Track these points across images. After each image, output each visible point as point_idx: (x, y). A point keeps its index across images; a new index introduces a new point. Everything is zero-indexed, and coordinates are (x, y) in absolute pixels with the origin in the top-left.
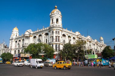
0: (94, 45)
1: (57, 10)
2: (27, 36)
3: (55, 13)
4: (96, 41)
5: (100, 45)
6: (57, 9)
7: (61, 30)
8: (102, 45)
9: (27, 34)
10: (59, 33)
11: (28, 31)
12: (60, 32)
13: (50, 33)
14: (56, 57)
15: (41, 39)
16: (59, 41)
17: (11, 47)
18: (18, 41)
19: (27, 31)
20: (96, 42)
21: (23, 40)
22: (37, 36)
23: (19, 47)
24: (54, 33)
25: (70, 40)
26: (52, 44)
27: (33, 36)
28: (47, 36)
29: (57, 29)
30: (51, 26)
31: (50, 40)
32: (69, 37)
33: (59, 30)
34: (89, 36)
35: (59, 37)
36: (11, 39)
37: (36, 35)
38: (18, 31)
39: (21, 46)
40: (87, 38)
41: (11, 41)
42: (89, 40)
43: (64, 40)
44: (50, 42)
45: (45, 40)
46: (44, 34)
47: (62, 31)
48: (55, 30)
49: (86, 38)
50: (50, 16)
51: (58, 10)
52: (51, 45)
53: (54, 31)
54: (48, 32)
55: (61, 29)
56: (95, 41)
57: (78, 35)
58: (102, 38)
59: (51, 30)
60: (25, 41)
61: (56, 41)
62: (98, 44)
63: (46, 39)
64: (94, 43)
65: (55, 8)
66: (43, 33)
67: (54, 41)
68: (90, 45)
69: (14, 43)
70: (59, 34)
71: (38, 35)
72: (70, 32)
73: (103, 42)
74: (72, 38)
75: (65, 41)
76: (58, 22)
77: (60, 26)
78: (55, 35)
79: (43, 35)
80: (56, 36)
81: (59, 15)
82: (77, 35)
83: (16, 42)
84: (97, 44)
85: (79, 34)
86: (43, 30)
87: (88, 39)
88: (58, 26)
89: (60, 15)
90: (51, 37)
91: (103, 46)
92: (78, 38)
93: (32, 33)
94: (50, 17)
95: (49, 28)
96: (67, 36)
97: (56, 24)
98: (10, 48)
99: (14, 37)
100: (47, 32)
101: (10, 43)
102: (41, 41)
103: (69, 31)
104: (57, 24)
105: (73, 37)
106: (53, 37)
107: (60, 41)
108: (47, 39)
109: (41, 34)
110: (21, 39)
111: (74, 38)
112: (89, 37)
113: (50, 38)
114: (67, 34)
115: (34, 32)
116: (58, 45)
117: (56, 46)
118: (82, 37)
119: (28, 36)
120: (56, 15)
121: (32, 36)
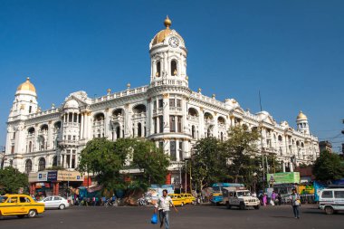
0: (280, 138)
1: (174, 33)
2: (73, 111)
3: (166, 42)
4: (285, 126)
5: (298, 139)
6: (171, 29)
7: (184, 97)
8: (303, 141)
9: (72, 105)
10: (179, 105)
11: (77, 95)
12: (184, 102)
13: (152, 106)
14: (173, 180)
15: (121, 124)
16: (180, 130)
17: (13, 147)
18: (37, 129)
19: (73, 98)
20: (286, 131)
21: (58, 125)
22: (109, 114)
23: (42, 147)
24: (164, 105)
25: (211, 126)
26: (159, 139)
27: (93, 114)
28: (143, 115)
29: (174, 94)
30: (153, 83)
31: (153, 126)
32: (207, 115)
33: (179, 95)
34: (264, 112)
35: (180, 117)
36: (11, 120)
37: (103, 111)
38: (35, 94)
39: (52, 146)
40: (258, 119)
41: (10, 129)
42: (264, 125)
43: (193, 127)
44: (152, 132)
45: (136, 127)
46: (131, 106)
47: (187, 99)
48: (169, 97)
49: (255, 118)
50: (151, 51)
51: (176, 34)
52: (157, 143)
53: (166, 101)
54: (145, 103)
55: (187, 94)
56: (284, 128)
57: (232, 111)
58: (303, 117)
59: (154, 97)
60: (67, 130)
61: (172, 131)
62: (293, 137)
63: (139, 125)
64: (281, 133)
65: (166, 24)
66: (127, 105)
67: (167, 130)
68: (268, 141)
69: (23, 134)
70: (180, 110)
71: (111, 110)
72: (210, 101)
73: (307, 129)
74: (215, 118)
75: (196, 129)
76: (175, 72)
77: (184, 85)
78: (167, 112)
79: (129, 111)
80: (171, 116)
81: (178, 49)
82: (229, 108)
83: (31, 130)
84: (289, 137)
85: (237, 105)
86: (128, 93)
87: (263, 122)
88: (176, 84)
89: (181, 48)
90: (155, 118)
91: (306, 142)
92: (233, 120)
93: (89, 102)
94: (152, 54)
95: (149, 91)
96: (201, 115)
97: (169, 77)
98: (8, 151)
99: (24, 115)
100: (141, 101)
101: (10, 136)
102: (122, 128)
103: (206, 99)
104: (173, 77)
105: (218, 115)
106: (161, 117)
107: (183, 130)
108: (143, 125)
109: (123, 107)
110: (37, 125)
111: (221, 119)
112: (265, 116)
113: (152, 121)
114: (201, 108)
115: (97, 101)
116: (178, 142)
117: (173, 145)
118: (245, 114)
119: (76, 114)
120: (169, 48)
121: (88, 114)
